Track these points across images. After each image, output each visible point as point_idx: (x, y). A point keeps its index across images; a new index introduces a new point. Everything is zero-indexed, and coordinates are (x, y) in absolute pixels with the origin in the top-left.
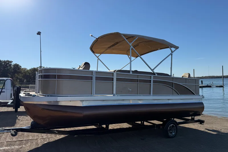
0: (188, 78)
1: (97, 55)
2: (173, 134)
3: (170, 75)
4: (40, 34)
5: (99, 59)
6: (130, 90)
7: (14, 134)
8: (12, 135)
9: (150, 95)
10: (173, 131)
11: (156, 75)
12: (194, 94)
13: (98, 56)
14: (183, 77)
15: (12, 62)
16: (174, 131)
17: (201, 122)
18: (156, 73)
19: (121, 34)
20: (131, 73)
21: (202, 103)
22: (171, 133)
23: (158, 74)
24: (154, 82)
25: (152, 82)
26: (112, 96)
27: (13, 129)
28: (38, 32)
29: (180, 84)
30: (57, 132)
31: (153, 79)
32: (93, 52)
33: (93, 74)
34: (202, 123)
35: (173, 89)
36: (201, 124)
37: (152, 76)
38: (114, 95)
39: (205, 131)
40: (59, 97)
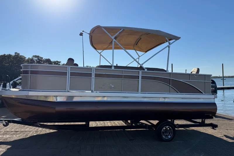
0: (196, 74)
1: (100, 51)
2: (169, 137)
3: (166, 70)
4: (82, 35)
5: (101, 55)
6: (113, 86)
7: (5, 124)
8: (4, 125)
9: (138, 92)
10: (169, 134)
11: (146, 70)
12: (202, 93)
13: (101, 53)
14: (191, 73)
15: (61, 62)
16: (171, 134)
17: (214, 126)
18: (146, 68)
19: (102, 27)
20: (113, 68)
21: (214, 104)
22: (166, 136)
23: (149, 69)
24: (143, 78)
25: (140, 77)
26: (91, 92)
27: (5, 120)
28: (80, 33)
29: (181, 80)
30: (40, 125)
31: (142, 75)
32: (95, 49)
33: (68, 70)
34: (215, 128)
35: (170, 86)
36: (213, 128)
37: (141, 72)
38: (92, 92)
39: (221, 138)
40: (30, 92)
